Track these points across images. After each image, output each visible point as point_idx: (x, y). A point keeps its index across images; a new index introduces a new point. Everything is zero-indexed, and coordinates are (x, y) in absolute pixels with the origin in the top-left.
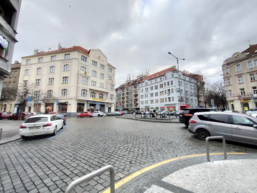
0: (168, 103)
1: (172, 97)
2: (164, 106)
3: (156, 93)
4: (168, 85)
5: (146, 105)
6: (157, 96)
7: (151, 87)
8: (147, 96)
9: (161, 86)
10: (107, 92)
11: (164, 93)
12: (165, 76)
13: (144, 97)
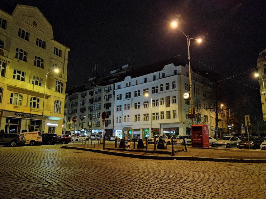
3: (144, 102)
4: (168, 88)
5: (127, 124)
6: (146, 107)
7: (136, 91)
8: (127, 107)
9: (155, 91)
10: (48, 94)
11: (159, 103)
12: (162, 72)
13: (123, 107)
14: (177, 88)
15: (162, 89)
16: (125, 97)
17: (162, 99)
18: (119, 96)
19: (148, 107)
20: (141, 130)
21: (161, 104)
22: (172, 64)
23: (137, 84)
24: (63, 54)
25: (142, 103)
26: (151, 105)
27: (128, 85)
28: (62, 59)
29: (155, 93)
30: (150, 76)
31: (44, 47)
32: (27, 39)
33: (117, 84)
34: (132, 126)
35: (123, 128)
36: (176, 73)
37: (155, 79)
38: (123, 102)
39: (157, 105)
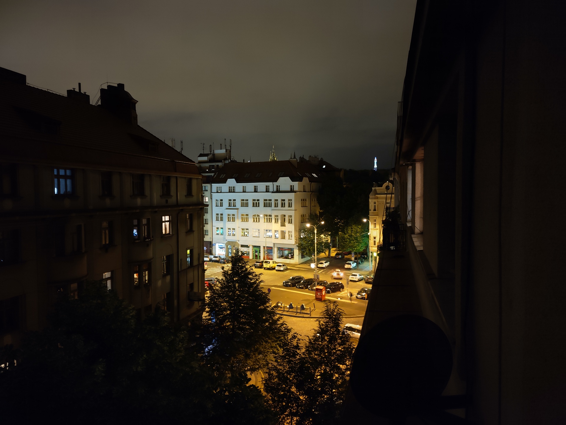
0: (280, 241)
1: (289, 232)
2: (272, 246)
3: (254, 216)
4: (283, 205)
5: (231, 238)
6: (257, 221)
7: (243, 200)
8: (232, 218)
9: (267, 204)
11: (273, 221)
12: (276, 184)
13: (225, 217)
14: (293, 208)
15: (276, 205)
16: (228, 205)
17: (277, 216)
18: (219, 202)
19: (259, 221)
20: (251, 248)
21: (276, 222)
22: (288, 179)
23: (244, 192)
25: (252, 216)
26: (262, 220)
27: (232, 190)
29: (267, 206)
30: (261, 186)
33: (215, 186)
34: (239, 241)
35: (226, 242)
36: (292, 191)
37: (267, 191)
38: (226, 210)
39: (270, 221)
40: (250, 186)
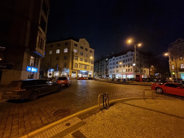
0: (128, 72)
1: (131, 69)
4: (129, 60)
7: (117, 62)
8: (114, 68)
9: (124, 61)
10: (89, 65)
12: (126, 55)
13: (112, 68)
14: (132, 60)
15: (126, 61)
16: (113, 64)
17: (127, 64)
18: (111, 64)
22: (130, 52)
23: (117, 59)
24: (92, 52)
25: (119, 66)
26: (122, 67)
27: (114, 60)
28: (92, 53)
30: (122, 56)
31: (87, 50)
32: (83, 49)
33: (110, 60)
35: (112, 75)
36: (132, 55)
37: (124, 57)
38: (112, 66)
39: (125, 67)
40: (118, 57)
